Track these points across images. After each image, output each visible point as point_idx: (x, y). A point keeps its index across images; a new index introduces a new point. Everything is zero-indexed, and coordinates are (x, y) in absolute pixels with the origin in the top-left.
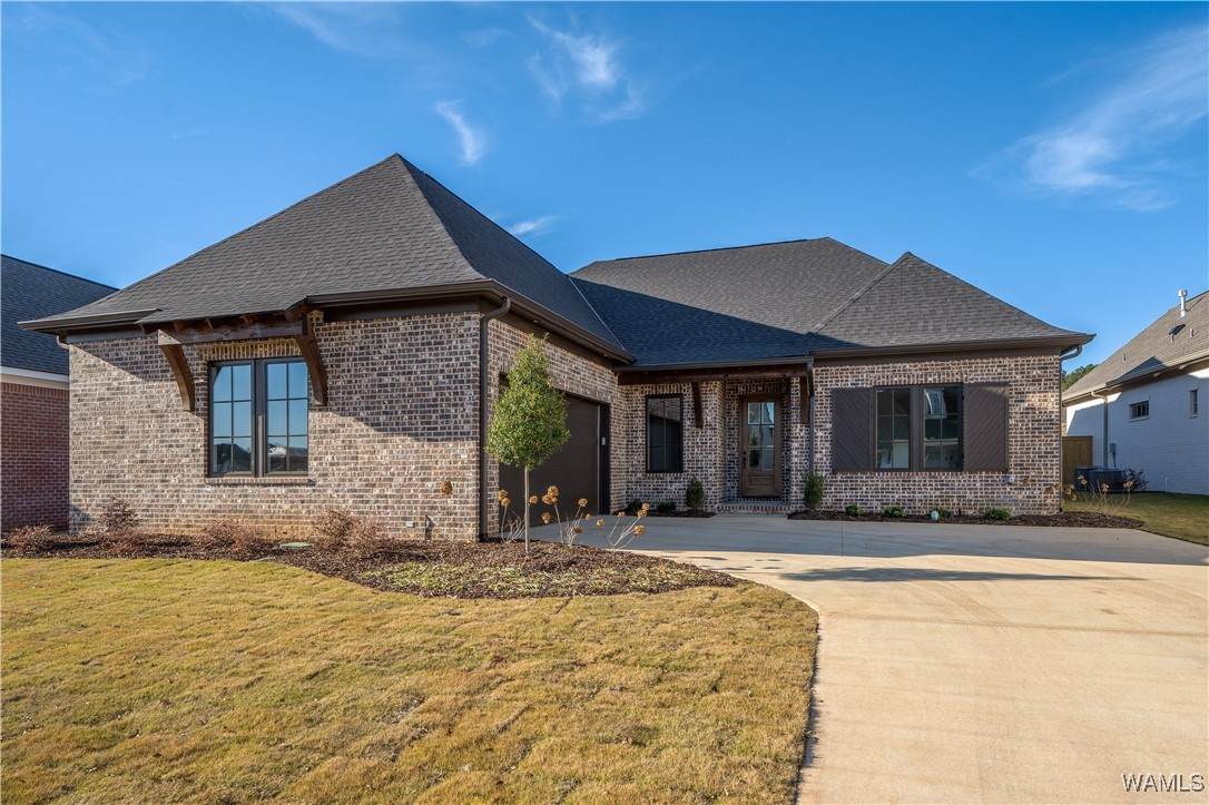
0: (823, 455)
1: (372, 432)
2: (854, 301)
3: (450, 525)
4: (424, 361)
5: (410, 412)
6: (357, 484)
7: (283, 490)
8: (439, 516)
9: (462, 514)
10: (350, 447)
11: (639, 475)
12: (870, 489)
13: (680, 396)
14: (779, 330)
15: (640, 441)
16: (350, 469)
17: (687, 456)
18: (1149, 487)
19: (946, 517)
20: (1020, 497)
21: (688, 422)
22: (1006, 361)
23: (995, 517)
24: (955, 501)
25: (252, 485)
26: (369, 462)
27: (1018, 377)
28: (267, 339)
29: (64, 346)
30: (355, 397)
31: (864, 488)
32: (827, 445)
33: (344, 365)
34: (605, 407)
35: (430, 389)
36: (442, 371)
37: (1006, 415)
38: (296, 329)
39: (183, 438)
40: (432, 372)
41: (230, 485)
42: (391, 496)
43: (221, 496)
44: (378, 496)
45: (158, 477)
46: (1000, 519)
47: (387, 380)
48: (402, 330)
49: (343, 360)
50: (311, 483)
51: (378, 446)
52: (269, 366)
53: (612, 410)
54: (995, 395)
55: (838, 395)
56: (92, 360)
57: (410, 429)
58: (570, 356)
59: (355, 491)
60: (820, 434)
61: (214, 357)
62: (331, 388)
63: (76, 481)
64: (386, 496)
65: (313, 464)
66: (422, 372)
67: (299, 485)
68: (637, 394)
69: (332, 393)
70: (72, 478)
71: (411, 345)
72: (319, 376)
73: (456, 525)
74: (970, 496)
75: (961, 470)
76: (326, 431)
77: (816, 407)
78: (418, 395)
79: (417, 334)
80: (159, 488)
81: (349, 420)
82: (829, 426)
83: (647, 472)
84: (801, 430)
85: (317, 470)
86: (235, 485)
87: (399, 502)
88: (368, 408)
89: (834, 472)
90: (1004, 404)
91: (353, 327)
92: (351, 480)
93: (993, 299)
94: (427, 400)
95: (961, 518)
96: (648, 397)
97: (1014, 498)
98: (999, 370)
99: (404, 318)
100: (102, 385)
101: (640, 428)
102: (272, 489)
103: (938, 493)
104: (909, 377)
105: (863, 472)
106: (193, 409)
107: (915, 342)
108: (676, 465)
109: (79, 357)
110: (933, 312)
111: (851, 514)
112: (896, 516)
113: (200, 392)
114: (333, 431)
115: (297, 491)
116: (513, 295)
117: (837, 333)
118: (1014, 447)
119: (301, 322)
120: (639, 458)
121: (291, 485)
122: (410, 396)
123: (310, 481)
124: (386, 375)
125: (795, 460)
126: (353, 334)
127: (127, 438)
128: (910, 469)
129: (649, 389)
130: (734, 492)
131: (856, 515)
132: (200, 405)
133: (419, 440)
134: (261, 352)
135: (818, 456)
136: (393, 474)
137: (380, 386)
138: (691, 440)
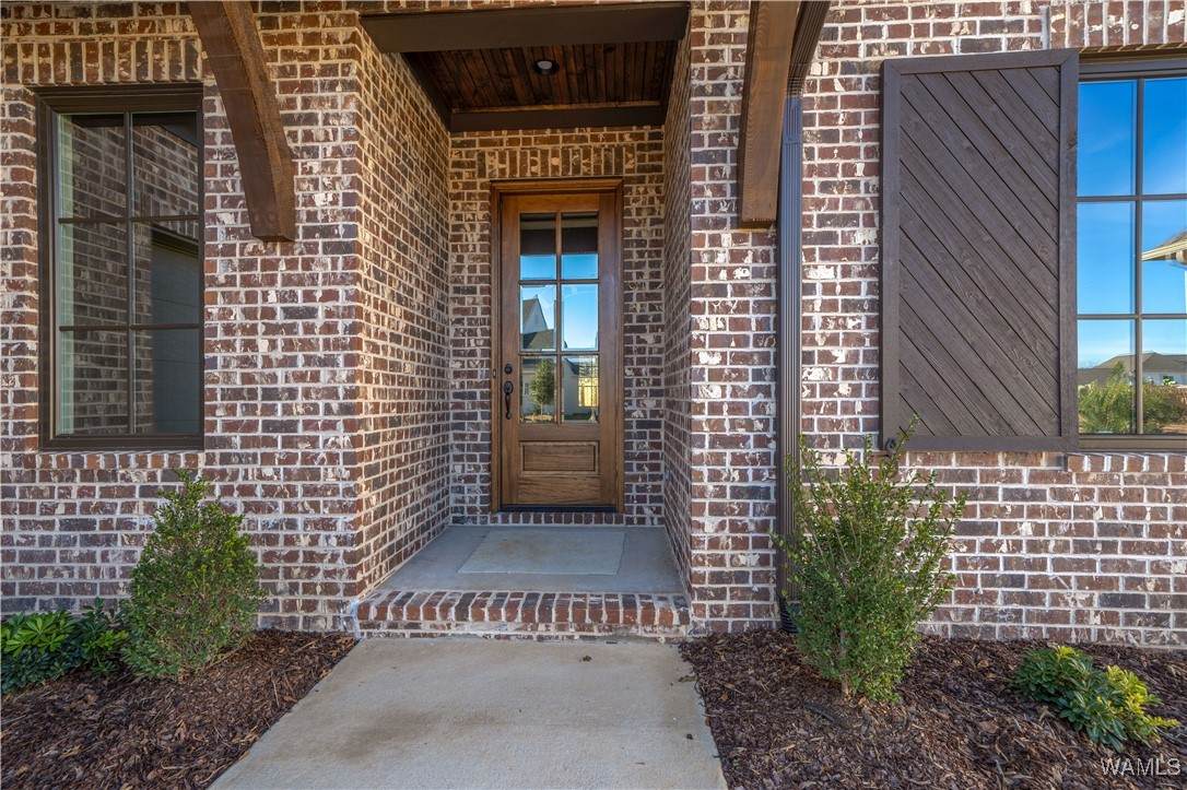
0: (835, 369)
12: (1051, 529)
17: (223, 371)
21: (227, 218)
31: (1026, 528)
32: (857, 323)
60: (822, 272)
82: (862, 235)
83: (46, 444)
84: (736, 256)
89: (888, 451)
105: (1022, 450)
125: (711, 392)
130: (474, 494)
135: (816, 373)
138: (242, 299)
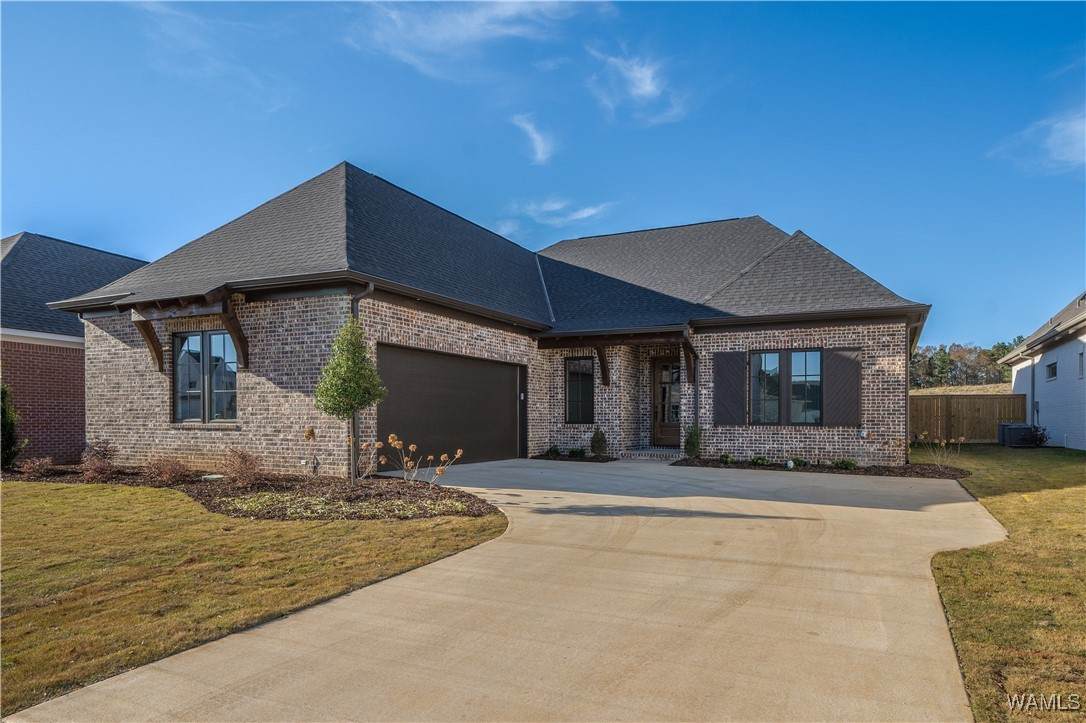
0: (706, 410)
1: (278, 389)
2: (742, 275)
3: (330, 464)
4: (312, 333)
5: (304, 374)
6: (269, 430)
7: (220, 434)
8: (323, 456)
9: (339, 455)
10: (264, 401)
11: (560, 425)
12: (747, 440)
13: (592, 358)
14: (681, 301)
15: (560, 396)
16: (264, 418)
17: (597, 409)
18: (1049, 443)
19: (801, 466)
20: (872, 449)
21: (598, 381)
22: (860, 329)
23: (844, 467)
24: (817, 452)
25: (200, 429)
26: (277, 413)
27: (870, 343)
28: (208, 316)
29: (83, 321)
30: (267, 362)
31: (741, 439)
32: (710, 401)
33: (260, 337)
34: (524, 368)
35: (316, 355)
36: (324, 341)
37: (859, 377)
38: (218, 309)
39: (156, 392)
40: (318, 342)
41: (186, 429)
42: (291, 440)
43: (180, 438)
44: (282, 440)
45: (140, 422)
46: (846, 468)
47: (288, 348)
48: (297, 309)
49: (258, 333)
50: (238, 429)
51: (282, 400)
52: (213, 337)
53: (530, 370)
54: (848, 359)
55: (719, 359)
56: (99, 332)
57: (302, 387)
58: (470, 326)
59: (267, 435)
60: (704, 392)
61: (175, 330)
62: (252, 354)
63: (90, 424)
64: (288, 440)
65: (240, 413)
66: (311, 342)
67: (231, 430)
68: (558, 356)
69: (252, 359)
70: (87, 422)
71: (303, 320)
72: (242, 343)
73: (334, 464)
74: (829, 447)
75: (822, 426)
76: (248, 388)
77: (701, 368)
78: (308, 360)
79: (307, 312)
80: (141, 431)
81: (263, 379)
82: (711, 385)
83: (566, 423)
84: (689, 388)
85: (242, 419)
86: (189, 429)
87: (295, 445)
88: (275, 370)
89: (716, 426)
90: (856, 368)
91: (265, 306)
92: (264, 427)
93: (859, 273)
94: (314, 365)
95: (819, 468)
96: (566, 359)
97: (865, 450)
98: (854, 336)
99: (298, 299)
100: (105, 351)
101: (560, 384)
102: (213, 433)
103: (802, 445)
104: (777, 343)
105: (740, 425)
106: (161, 370)
107: (781, 312)
108: (588, 418)
109: (91, 330)
110: (804, 285)
111: (723, 462)
112: (759, 465)
113: (167, 357)
114: (252, 388)
115: (229, 435)
116: (372, 280)
117: (720, 305)
118: (867, 405)
119: (221, 304)
120: (559, 411)
121: (226, 430)
122: (303, 361)
123: (237, 427)
124: (287, 344)
125: (684, 414)
126: (265, 311)
127: (121, 393)
128: (779, 424)
129: (567, 352)
130: (647, 441)
131: (726, 463)
132: (167, 366)
133: (309, 396)
134: (205, 326)
135: (703, 411)
136: (292, 423)
137: (283, 353)
138: (600, 394)
